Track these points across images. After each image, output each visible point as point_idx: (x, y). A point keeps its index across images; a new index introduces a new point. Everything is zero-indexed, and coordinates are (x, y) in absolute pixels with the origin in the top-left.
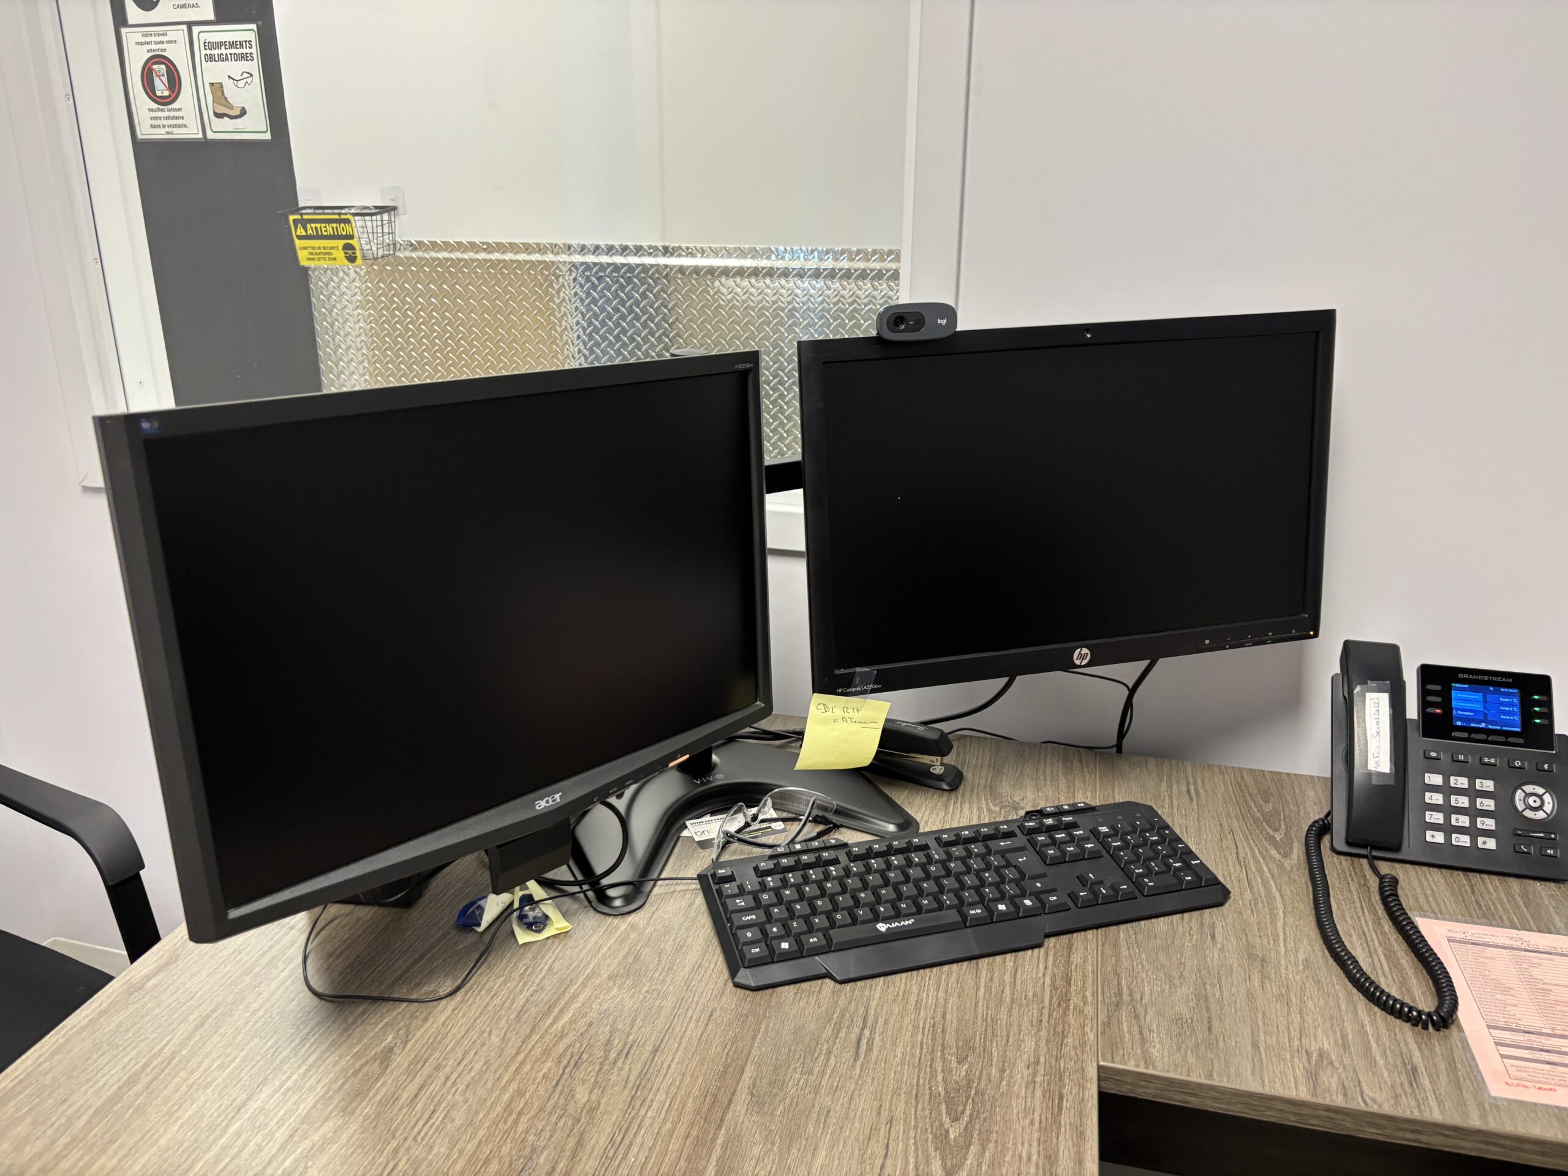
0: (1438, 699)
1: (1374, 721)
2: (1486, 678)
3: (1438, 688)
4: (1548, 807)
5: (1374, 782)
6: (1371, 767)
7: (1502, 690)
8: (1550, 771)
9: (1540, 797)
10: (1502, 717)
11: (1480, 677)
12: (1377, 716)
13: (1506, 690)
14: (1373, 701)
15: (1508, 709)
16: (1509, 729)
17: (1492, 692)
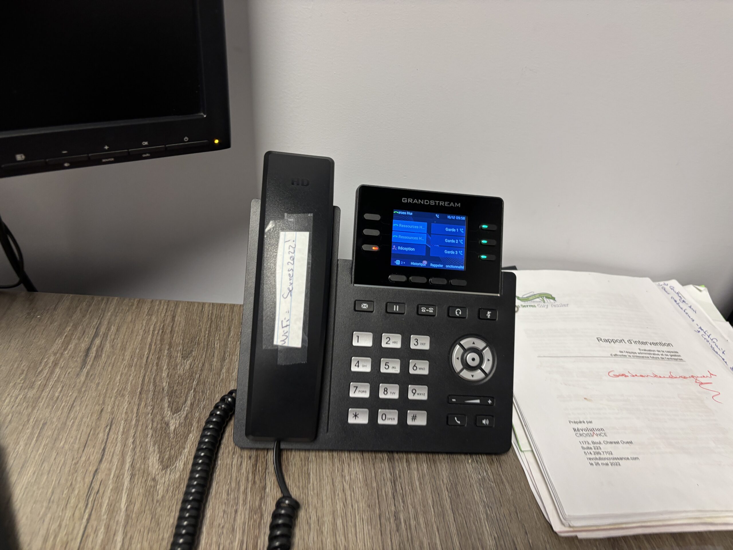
0: (375, 233)
1: (286, 273)
2: (432, 203)
3: (377, 217)
4: (487, 366)
5: (281, 361)
6: (278, 340)
7: (449, 217)
8: (492, 319)
9: (480, 353)
10: (446, 252)
11: (425, 202)
12: (290, 267)
13: (453, 217)
14: (287, 245)
15: (453, 241)
16: (452, 267)
17: (438, 221)
